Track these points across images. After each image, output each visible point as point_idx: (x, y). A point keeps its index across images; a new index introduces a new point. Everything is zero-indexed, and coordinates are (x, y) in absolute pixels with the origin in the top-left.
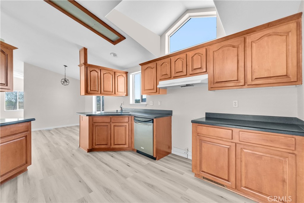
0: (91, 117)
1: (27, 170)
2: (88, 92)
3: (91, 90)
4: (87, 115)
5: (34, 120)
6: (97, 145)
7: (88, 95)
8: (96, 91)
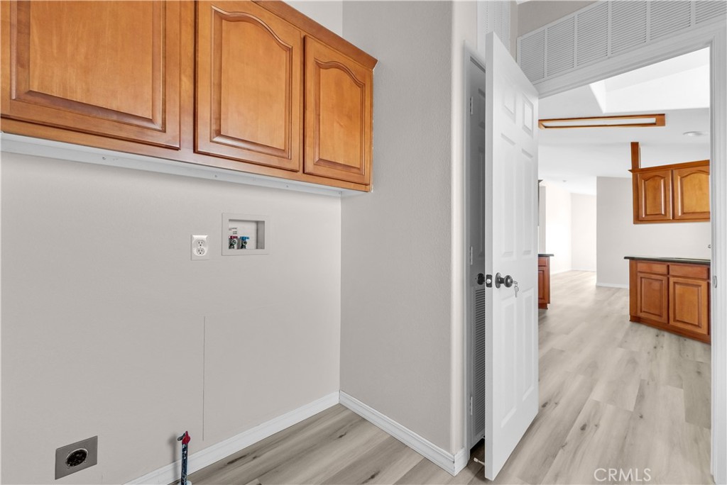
0: (634, 262)
1: (547, 309)
2: (640, 217)
3: (646, 215)
4: (626, 258)
5: (553, 255)
6: (644, 312)
7: (641, 223)
8: (661, 214)
